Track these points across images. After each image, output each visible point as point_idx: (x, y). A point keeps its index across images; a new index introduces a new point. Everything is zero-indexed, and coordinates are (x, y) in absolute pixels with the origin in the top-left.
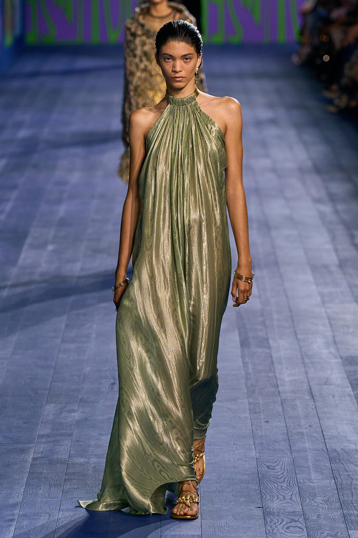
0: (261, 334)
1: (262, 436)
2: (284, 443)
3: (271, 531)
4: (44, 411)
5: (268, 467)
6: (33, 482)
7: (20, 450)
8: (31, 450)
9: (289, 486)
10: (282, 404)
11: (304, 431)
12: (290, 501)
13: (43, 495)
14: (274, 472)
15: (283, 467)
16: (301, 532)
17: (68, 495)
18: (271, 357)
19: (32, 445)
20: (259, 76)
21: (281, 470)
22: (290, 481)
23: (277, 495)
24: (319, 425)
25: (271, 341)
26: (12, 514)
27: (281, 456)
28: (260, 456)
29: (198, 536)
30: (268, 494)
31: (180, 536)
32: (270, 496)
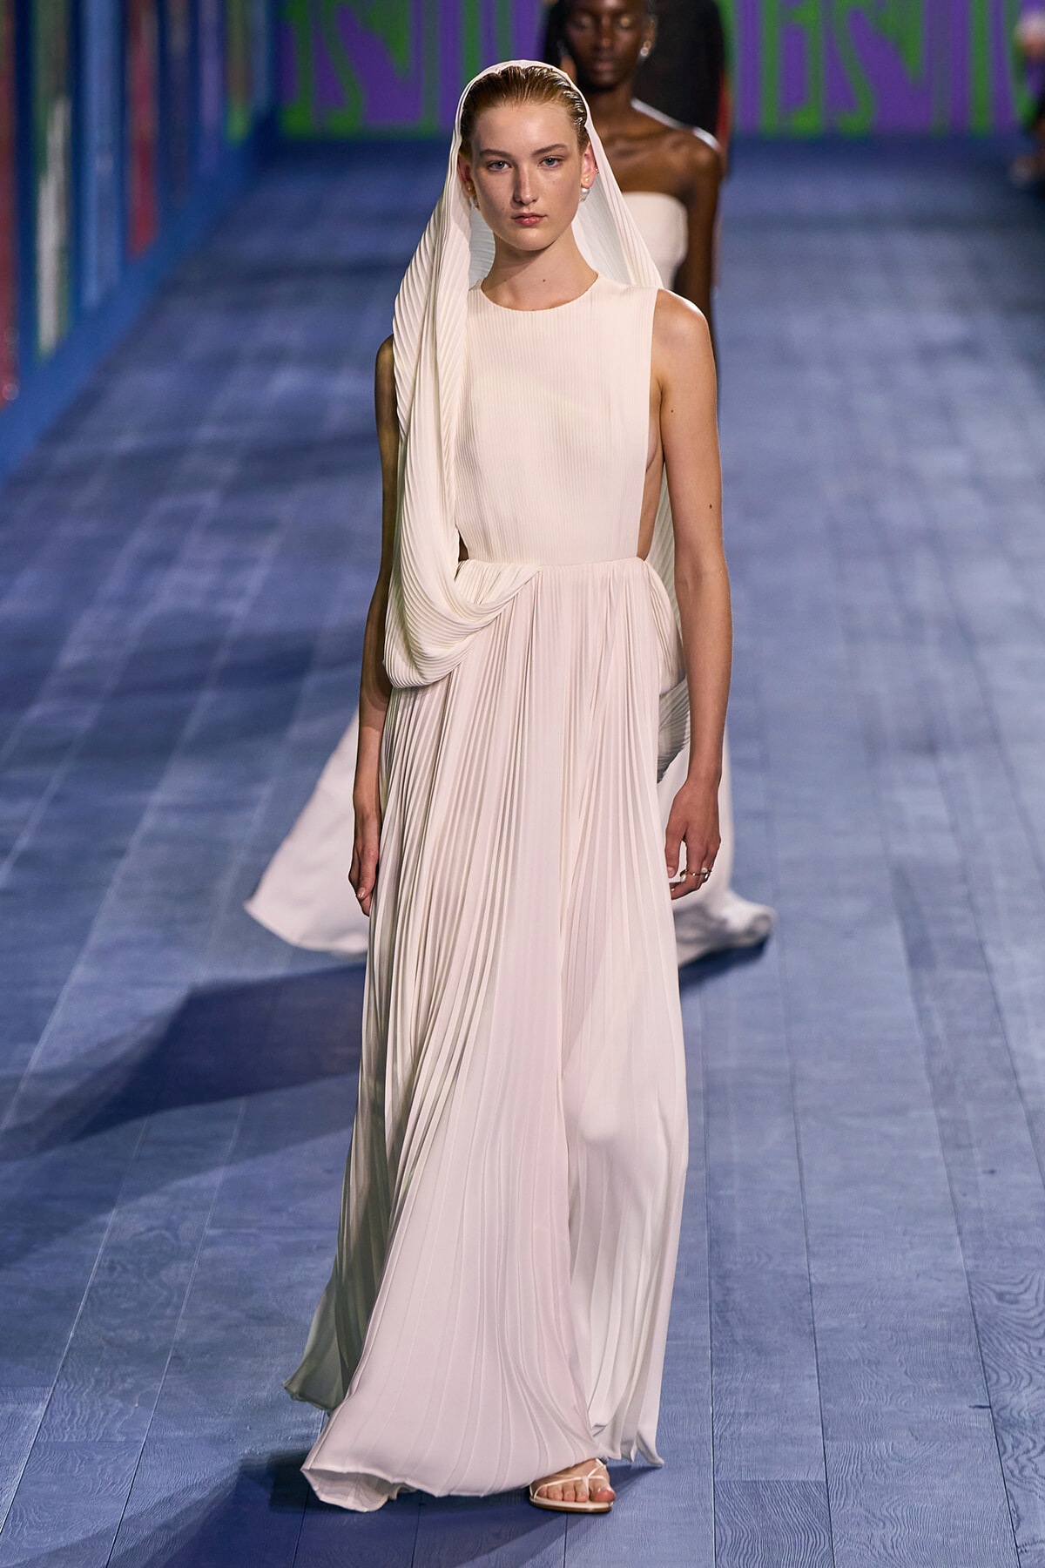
0: (964, 931)
1: (979, 1212)
2: (1038, 1229)
3: (1016, 1472)
5: (1001, 1296)
10: (1030, 1123)
14: (1018, 1310)
15: (1041, 1295)
18: (994, 993)
20: (923, 222)
21: (1037, 1304)
23: (1030, 1374)
25: (991, 952)
26: (304, 1421)
27: (1034, 1265)
28: (977, 1266)
29: (817, 1484)
30: (1004, 1370)
31: (767, 1485)
32: (1009, 1374)
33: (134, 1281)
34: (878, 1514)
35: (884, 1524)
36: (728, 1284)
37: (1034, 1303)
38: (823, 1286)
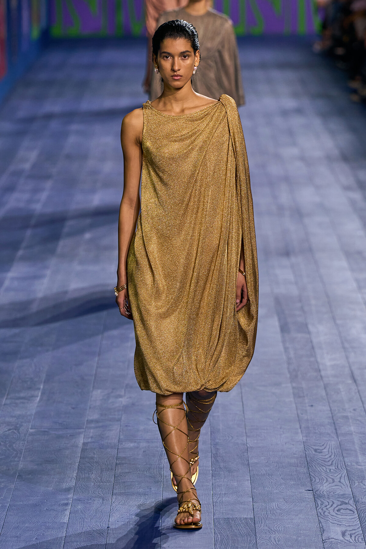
0: (300, 319)
1: (307, 420)
2: (329, 426)
3: (322, 514)
4: (92, 397)
5: (316, 450)
6: (85, 467)
7: (70, 436)
8: (81, 435)
9: (337, 469)
10: (325, 388)
11: (349, 414)
12: (339, 484)
13: (95, 479)
15: (330, 450)
16: (352, 514)
17: (120, 479)
18: (311, 342)
19: (82, 430)
20: (282, 66)
21: (329, 454)
22: (338, 464)
23: (326, 478)
24: (363, 409)
25: (311, 328)
26: (66, 498)
27: (327, 439)
28: (307, 440)
29: (251, 518)
30: (318, 477)
31: (233, 519)
32: (319, 479)
33: (4, 448)
34: (273, 529)
35: (275, 533)
36: (218, 447)
37: (327, 453)
38: (251, 447)
